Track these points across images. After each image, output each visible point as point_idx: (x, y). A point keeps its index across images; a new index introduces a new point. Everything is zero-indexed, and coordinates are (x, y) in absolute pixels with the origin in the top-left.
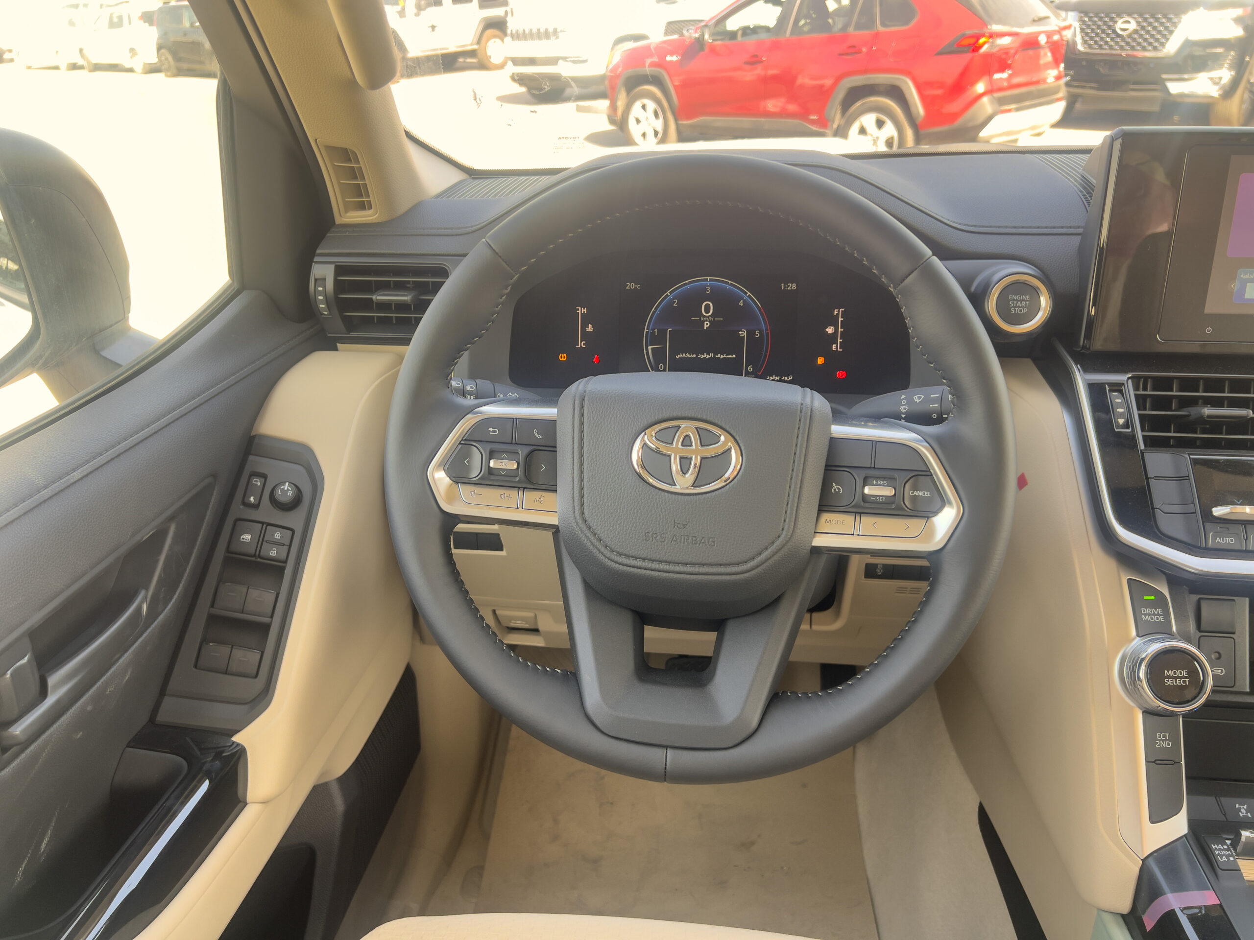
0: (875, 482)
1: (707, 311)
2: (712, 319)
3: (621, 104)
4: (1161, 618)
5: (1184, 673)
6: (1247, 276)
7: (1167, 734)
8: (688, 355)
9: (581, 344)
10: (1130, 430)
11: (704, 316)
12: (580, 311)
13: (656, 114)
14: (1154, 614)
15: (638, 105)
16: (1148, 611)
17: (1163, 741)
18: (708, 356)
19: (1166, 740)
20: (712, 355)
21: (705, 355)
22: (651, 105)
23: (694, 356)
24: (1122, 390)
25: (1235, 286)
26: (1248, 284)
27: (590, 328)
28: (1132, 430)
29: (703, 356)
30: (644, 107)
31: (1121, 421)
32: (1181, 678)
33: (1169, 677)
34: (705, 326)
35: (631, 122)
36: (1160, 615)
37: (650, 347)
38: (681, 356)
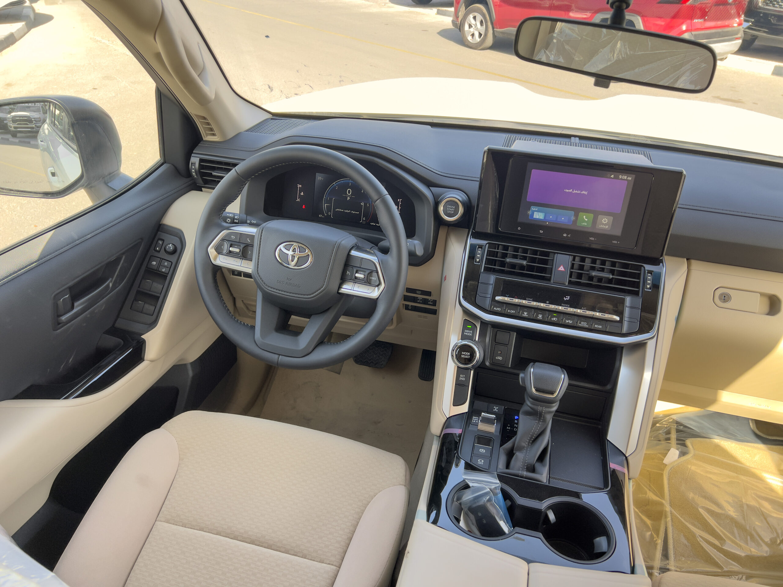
0: (360, 272)
1: (349, 193)
2: (350, 196)
3: (461, 14)
4: (471, 335)
5: (469, 354)
6: (534, 209)
7: (464, 376)
8: (340, 210)
9: (298, 200)
10: (479, 264)
11: (348, 195)
12: (298, 186)
13: (481, 22)
14: (469, 333)
15: (471, 16)
16: (467, 331)
17: (462, 378)
18: (348, 211)
19: (463, 378)
20: (350, 211)
21: (347, 211)
22: (479, 17)
23: (343, 210)
24: (482, 248)
25: (530, 213)
26: (535, 212)
27: (302, 194)
28: (481, 264)
29: (346, 211)
30: (475, 18)
31: (478, 260)
32: (467, 355)
33: (463, 354)
34: (348, 199)
35: (466, 27)
36: (470, 333)
37: (325, 205)
38: (337, 210)
